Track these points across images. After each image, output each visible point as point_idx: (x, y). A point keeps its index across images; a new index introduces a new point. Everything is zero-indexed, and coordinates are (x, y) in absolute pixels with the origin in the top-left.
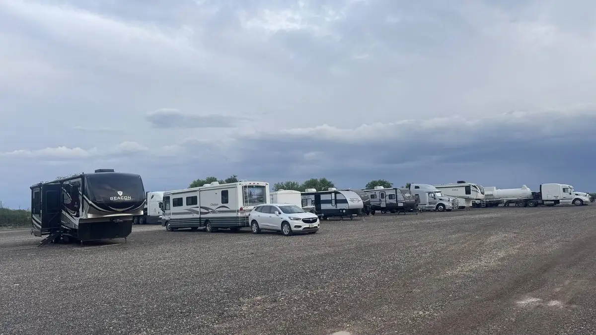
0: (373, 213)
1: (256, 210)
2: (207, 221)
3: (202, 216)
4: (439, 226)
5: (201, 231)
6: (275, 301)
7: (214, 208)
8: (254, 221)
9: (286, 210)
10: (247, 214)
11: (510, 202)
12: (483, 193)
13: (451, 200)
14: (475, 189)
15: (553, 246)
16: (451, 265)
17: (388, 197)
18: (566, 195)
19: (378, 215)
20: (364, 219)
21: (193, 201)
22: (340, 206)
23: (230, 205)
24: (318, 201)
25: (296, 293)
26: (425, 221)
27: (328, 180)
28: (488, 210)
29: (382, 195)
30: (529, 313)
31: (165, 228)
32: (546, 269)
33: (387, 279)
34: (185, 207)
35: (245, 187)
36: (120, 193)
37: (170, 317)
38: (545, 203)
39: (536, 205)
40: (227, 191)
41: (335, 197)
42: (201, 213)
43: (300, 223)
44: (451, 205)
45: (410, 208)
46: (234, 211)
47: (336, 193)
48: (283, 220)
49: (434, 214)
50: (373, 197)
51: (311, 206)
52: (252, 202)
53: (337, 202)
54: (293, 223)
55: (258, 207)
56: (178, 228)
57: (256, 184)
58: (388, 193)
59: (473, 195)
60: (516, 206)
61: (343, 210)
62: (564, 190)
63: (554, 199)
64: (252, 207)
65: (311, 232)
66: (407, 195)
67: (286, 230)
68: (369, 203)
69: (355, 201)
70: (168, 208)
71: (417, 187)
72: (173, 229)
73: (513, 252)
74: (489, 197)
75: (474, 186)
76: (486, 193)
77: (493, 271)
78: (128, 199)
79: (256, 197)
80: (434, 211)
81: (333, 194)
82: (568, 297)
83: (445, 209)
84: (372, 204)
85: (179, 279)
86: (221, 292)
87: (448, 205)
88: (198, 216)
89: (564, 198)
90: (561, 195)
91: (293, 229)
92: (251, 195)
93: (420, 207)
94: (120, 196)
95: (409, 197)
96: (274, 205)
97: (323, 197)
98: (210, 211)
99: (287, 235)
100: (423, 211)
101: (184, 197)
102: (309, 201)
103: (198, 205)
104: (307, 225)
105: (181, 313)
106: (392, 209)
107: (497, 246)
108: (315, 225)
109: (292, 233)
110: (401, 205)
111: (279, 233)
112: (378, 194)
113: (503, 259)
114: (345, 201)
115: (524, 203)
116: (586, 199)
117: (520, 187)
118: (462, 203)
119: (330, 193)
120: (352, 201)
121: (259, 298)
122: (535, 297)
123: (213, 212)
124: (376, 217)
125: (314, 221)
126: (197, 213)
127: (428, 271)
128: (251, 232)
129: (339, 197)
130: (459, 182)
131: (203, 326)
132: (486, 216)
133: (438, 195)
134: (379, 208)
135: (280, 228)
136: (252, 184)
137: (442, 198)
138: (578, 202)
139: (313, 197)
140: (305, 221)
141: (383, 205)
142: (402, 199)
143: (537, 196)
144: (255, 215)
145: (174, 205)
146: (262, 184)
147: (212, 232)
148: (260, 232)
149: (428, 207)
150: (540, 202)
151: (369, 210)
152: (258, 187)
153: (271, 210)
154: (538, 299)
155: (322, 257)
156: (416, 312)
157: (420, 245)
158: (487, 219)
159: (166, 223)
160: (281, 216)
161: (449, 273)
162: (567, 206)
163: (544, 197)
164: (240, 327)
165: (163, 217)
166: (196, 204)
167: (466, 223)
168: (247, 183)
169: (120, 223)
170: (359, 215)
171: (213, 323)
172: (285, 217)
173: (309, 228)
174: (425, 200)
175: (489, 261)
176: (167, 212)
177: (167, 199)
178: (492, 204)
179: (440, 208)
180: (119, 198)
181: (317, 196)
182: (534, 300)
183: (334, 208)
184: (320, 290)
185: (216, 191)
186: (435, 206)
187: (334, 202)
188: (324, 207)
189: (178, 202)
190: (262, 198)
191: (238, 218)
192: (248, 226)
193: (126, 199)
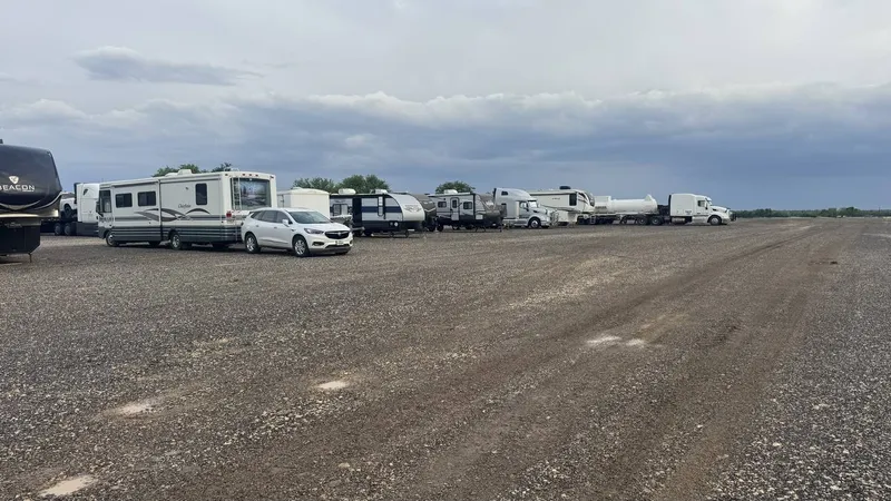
0: (441, 229)
1: (252, 217)
2: (173, 232)
3: (165, 224)
4: (524, 247)
5: (163, 247)
6: (249, 344)
7: (184, 211)
8: (249, 234)
9: (300, 218)
10: (238, 223)
11: (628, 217)
12: (592, 204)
13: (549, 212)
14: (582, 198)
15: (661, 274)
16: (520, 295)
17: (462, 206)
18: (701, 210)
19: (448, 231)
20: (425, 236)
21: (148, 199)
22: (391, 216)
23: (211, 208)
24: (357, 209)
25: (285, 334)
26: (509, 240)
27: (380, 178)
28: (598, 228)
29: (454, 202)
30: (599, 354)
31: (104, 242)
32: (640, 302)
33: (425, 314)
34: (135, 209)
35: (236, 179)
36: (14, 179)
37: (67, 367)
38: (673, 220)
39: (662, 223)
40: (205, 186)
41: (384, 203)
42: (163, 219)
43: (322, 238)
44: (548, 220)
45: (493, 223)
46: (217, 218)
47: (385, 196)
48: (296, 233)
49: (524, 231)
50: (440, 204)
51: (345, 215)
52: (247, 204)
53: (386, 210)
54: (311, 239)
55: (256, 213)
56: (125, 242)
57: (254, 176)
58: (463, 200)
59: (579, 207)
60: (635, 224)
61: (394, 222)
62: (699, 203)
63: (685, 214)
64: (246, 212)
65: (341, 251)
66: (490, 203)
67: (299, 248)
68: (434, 213)
69: (412, 210)
70: (107, 209)
71: (505, 193)
72: (118, 243)
73: (608, 280)
74: (601, 210)
75: (582, 195)
76: (597, 204)
77: (572, 304)
78: (28, 189)
79: (253, 196)
80: (527, 227)
81: (381, 198)
82: (655, 335)
83: (540, 226)
84: (439, 215)
85: (102, 314)
86: (166, 333)
87: (545, 219)
88: (158, 224)
89: (698, 215)
90: (694, 210)
91: (311, 246)
92: (245, 192)
93: (506, 221)
94: (14, 185)
95: (492, 207)
96: (282, 209)
97: (366, 203)
98: (177, 215)
99: (301, 256)
100: (511, 227)
101: (134, 192)
102: (345, 208)
103: (157, 206)
104: (333, 242)
105: (89, 361)
106: (468, 224)
107: (590, 273)
108: (345, 241)
109: (309, 254)
110: (479, 217)
111: (290, 252)
112: (448, 201)
113: (592, 288)
114: (398, 210)
115: (647, 220)
116: (726, 216)
117: (644, 197)
118: (564, 217)
119: (377, 196)
120: (409, 209)
121: (224, 340)
122: (612, 334)
123: (183, 218)
124: (443, 235)
125: (345, 235)
126: (156, 218)
127: (487, 303)
128: (245, 251)
129: (389, 203)
130: (562, 188)
131: (119, 380)
132: (591, 235)
133: (533, 205)
134: (449, 222)
135: (291, 246)
136: (247, 176)
137: (538, 210)
138: (716, 220)
139: (350, 202)
140: (330, 235)
141: (455, 217)
142: (481, 210)
143: (664, 210)
144: (251, 224)
145: (118, 205)
146: (262, 176)
147: (181, 249)
148: (259, 250)
149: (519, 222)
150: (667, 218)
151: (433, 223)
152: (256, 180)
153: (277, 217)
154: (616, 338)
155: (342, 286)
156: (448, 354)
157: (489, 270)
158: (592, 239)
159: (106, 233)
160: (291, 227)
161: (513, 305)
162: (700, 225)
163: (673, 212)
164: (179, 379)
165: (101, 225)
166: (154, 204)
167: (562, 244)
168: (239, 174)
169: (17, 229)
170: (418, 230)
171: (136, 375)
172: (299, 228)
173: (335, 246)
174: (515, 212)
175: (573, 290)
176: (106, 215)
177: (105, 195)
178: (605, 220)
179: (534, 224)
180: (12, 187)
181: (357, 200)
182: (611, 338)
183: (382, 219)
184: (324, 329)
185: (187, 185)
186: (527, 220)
187: (381, 210)
188: (366, 217)
189: (124, 201)
190: (264, 199)
191: (223, 228)
192: (240, 241)
193: (25, 190)
